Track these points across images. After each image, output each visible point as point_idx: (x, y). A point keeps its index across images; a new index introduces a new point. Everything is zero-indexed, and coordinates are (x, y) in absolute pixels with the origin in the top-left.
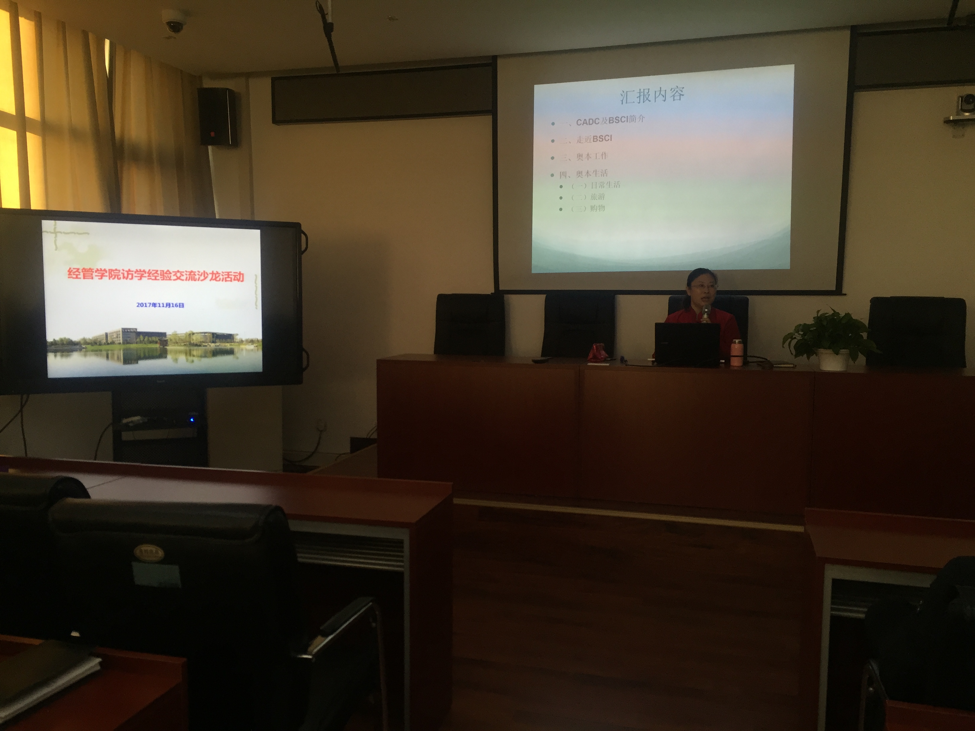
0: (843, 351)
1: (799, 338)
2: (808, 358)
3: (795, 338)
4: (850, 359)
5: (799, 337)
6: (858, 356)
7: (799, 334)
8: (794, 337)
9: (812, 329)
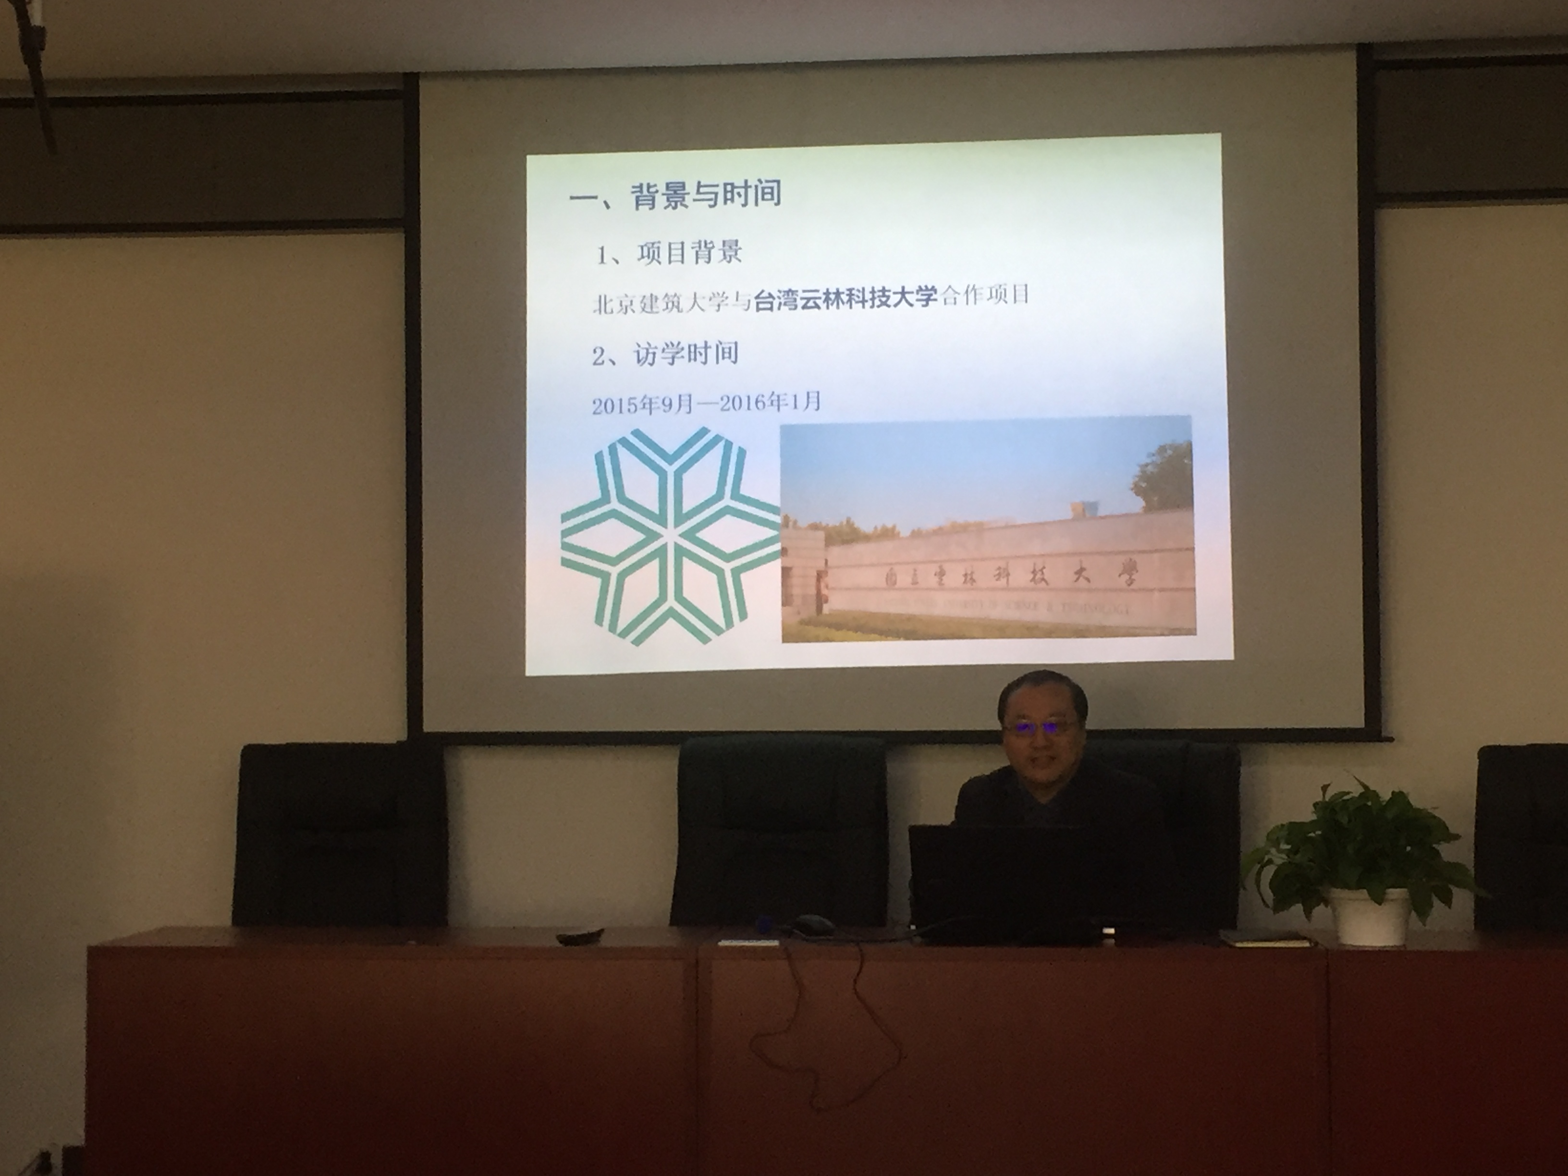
0: (1396, 893)
1: (1279, 861)
2: (1308, 913)
3: (1270, 862)
4: (1413, 913)
5: (1279, 859)
6: (1431, 906)
7: (1280, 851)
8: (1266, 858)
9: (1312, 835)
